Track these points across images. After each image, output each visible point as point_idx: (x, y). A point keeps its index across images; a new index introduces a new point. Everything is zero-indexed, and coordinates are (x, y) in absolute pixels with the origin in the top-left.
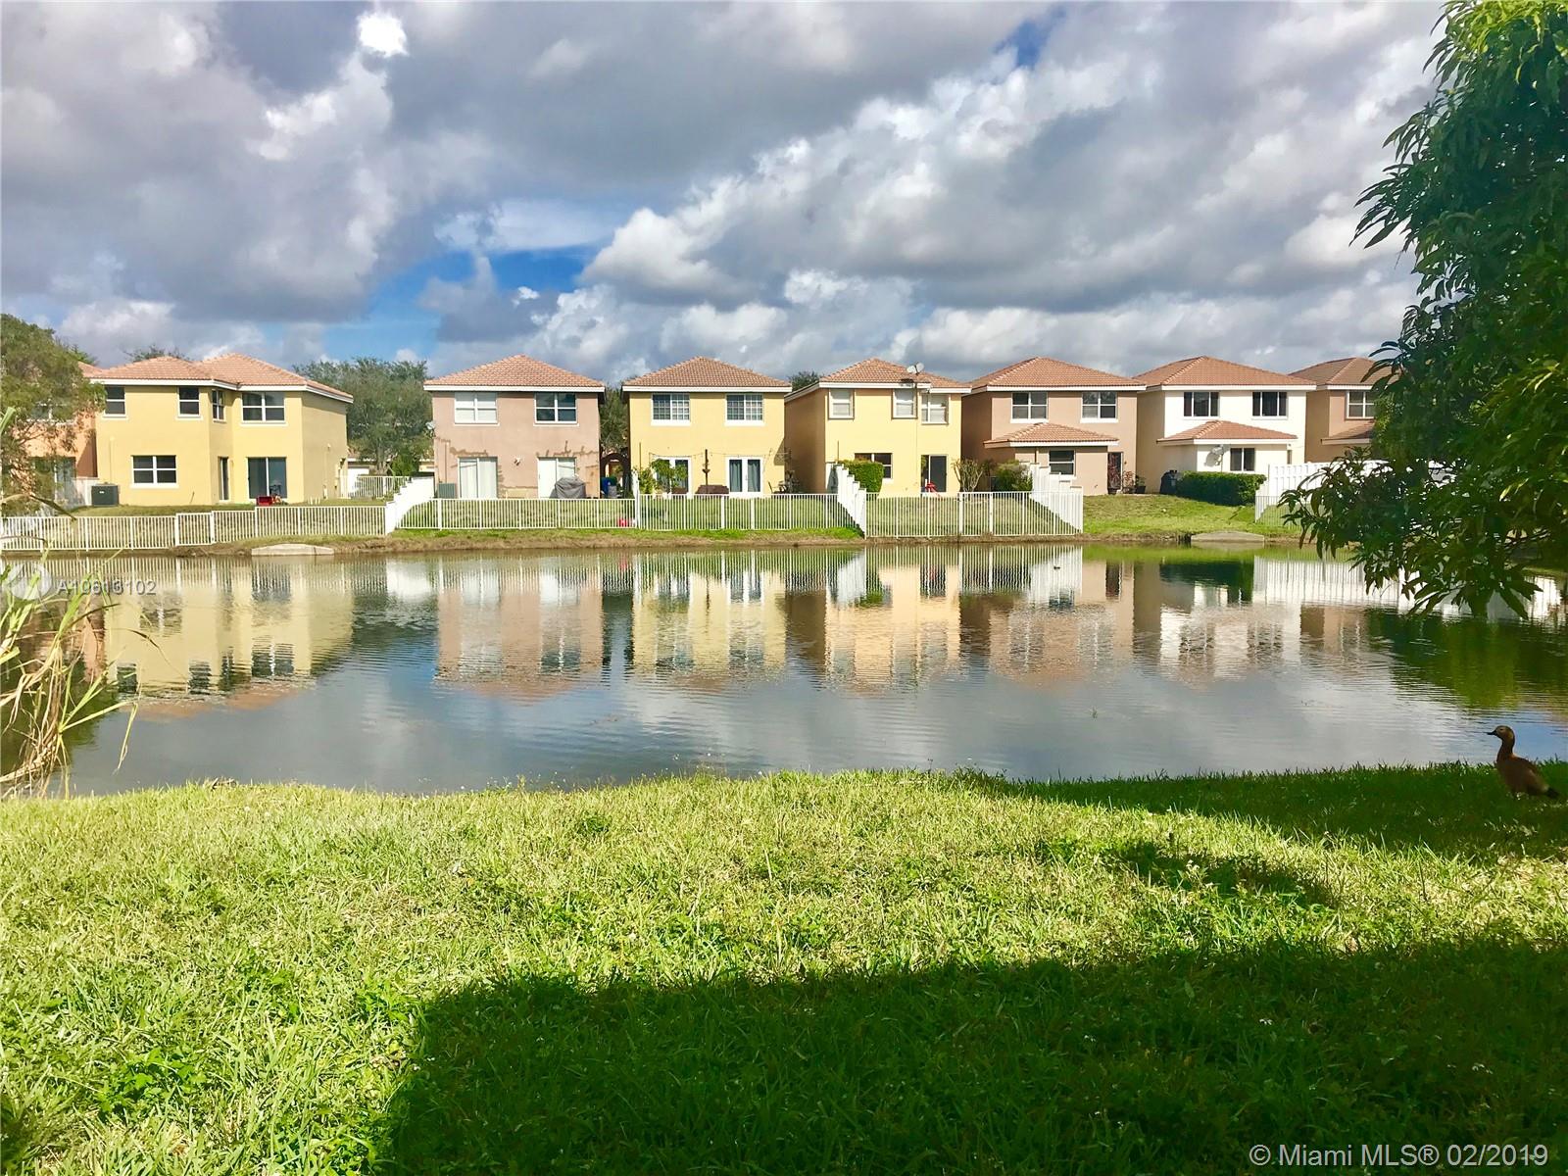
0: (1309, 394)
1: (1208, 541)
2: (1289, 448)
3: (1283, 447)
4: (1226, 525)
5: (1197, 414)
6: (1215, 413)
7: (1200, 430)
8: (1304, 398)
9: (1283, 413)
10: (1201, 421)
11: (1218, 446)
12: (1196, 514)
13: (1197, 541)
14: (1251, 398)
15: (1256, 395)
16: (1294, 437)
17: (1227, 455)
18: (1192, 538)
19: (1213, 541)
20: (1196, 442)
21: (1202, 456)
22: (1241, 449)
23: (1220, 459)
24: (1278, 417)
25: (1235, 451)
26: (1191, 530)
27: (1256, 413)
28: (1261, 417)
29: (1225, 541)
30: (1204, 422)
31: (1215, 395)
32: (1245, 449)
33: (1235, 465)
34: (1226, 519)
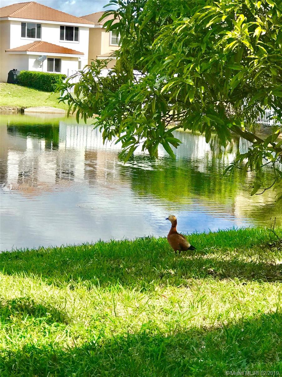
0: (91, 29)
1: (34, 112)
2: (79, 60)
3: (76, 59)
4: (44, 103)
5: (29, 36)
6: (39, 36)
7: (30, 46)
8: (88, 32)
9: (77, 39)
10: (31, 41)
11: (41, 56)
12: (27, 96)
13: (28, 112)
14: (59, 29)
15: (62, 27)
16: (82, 54)
17: (46, 62)
18: (25, 110)
19: (37, 112)
20: (28, 53)
21: (31, 61)
22: (53, 59)
23: (41, 65)
24: (74, 41)
25: (50, 60)
26: (25, 106)
27: (62, 38)
28: (65, 41)
29: (43, 113)
30: (32, 42)
31: (39, 26)
32: (55, 59)
33: (50, 68)
34: (44, 100)
